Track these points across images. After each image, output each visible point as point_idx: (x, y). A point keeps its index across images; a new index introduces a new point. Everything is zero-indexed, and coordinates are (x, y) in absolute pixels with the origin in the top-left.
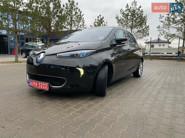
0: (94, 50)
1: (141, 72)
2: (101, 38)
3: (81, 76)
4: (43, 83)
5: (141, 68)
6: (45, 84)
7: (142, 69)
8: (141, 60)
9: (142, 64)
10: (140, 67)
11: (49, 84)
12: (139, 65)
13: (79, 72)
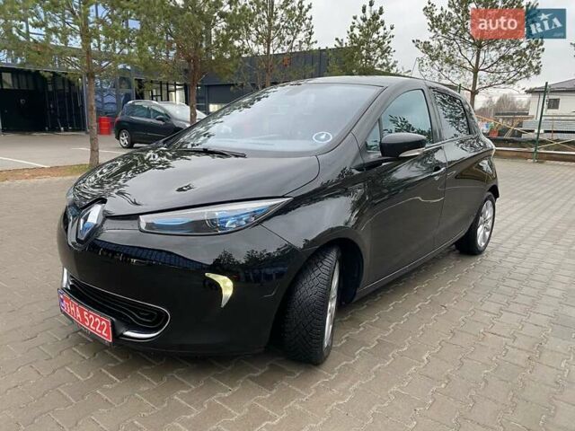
0: (283, 197)
1: (488, 234)
2: (323, 137)
3: (223, 304)
4: (95, 317)
5: (486, 222)
6: (101, 320)
7: (489, 224)
8: (490, 193)
9: (491, 208)
10: (481, 218)
11: (112, 322)
12: (479, 213)
13: (216, 288)
